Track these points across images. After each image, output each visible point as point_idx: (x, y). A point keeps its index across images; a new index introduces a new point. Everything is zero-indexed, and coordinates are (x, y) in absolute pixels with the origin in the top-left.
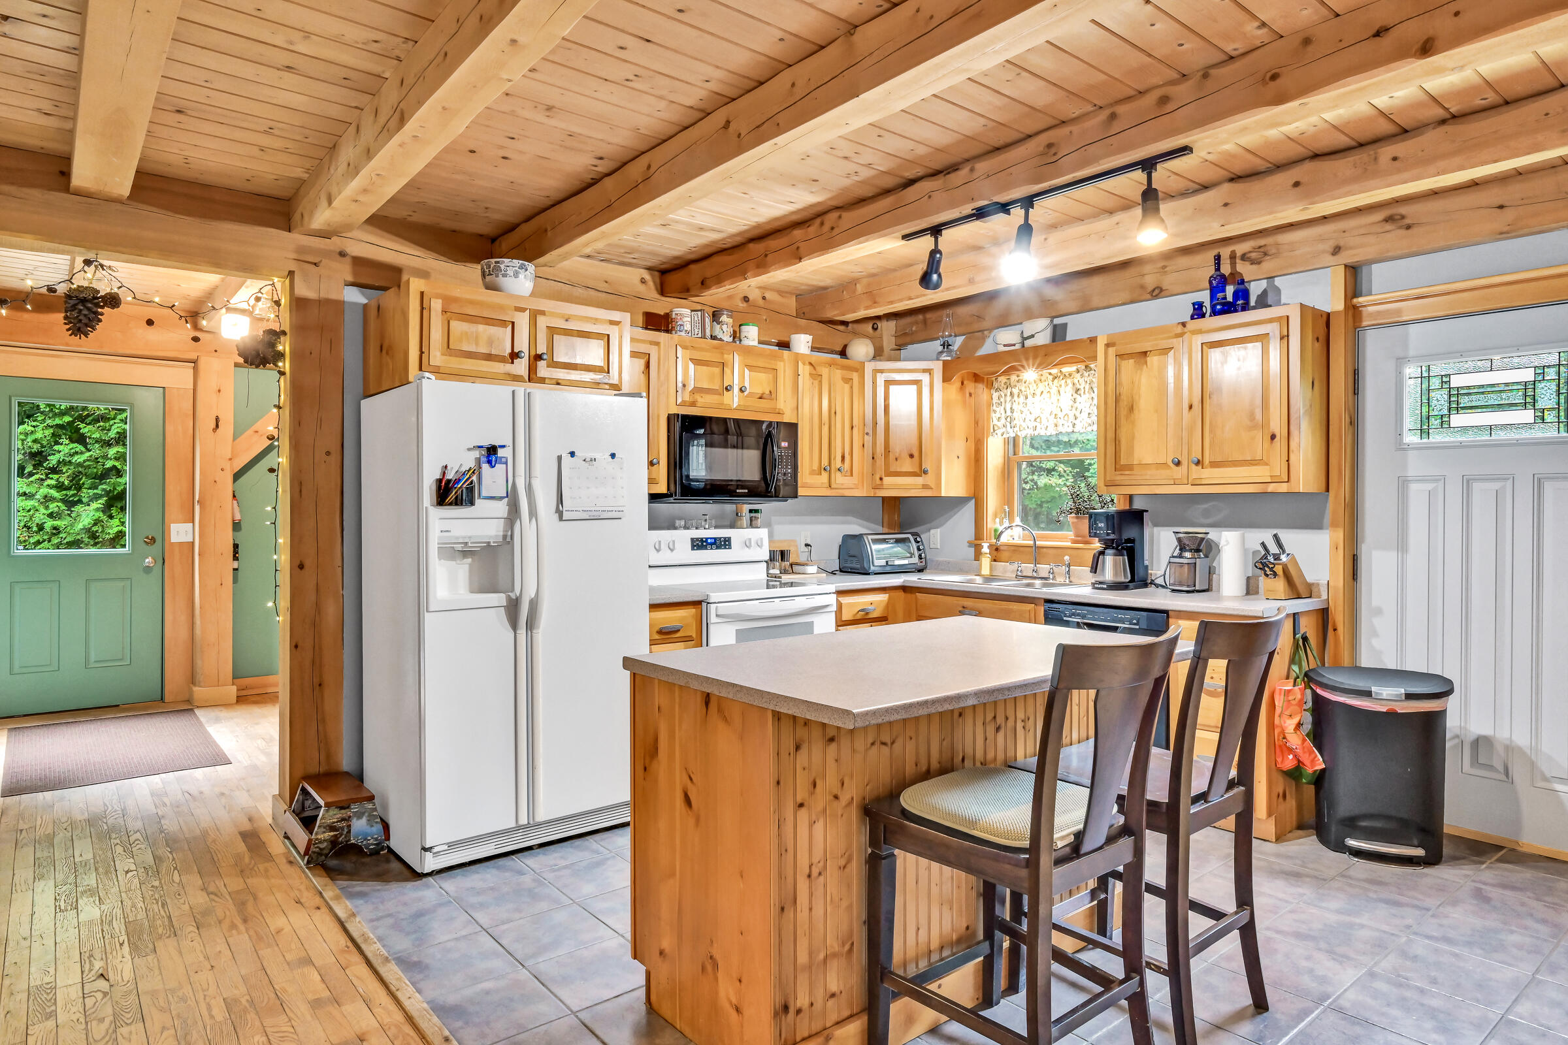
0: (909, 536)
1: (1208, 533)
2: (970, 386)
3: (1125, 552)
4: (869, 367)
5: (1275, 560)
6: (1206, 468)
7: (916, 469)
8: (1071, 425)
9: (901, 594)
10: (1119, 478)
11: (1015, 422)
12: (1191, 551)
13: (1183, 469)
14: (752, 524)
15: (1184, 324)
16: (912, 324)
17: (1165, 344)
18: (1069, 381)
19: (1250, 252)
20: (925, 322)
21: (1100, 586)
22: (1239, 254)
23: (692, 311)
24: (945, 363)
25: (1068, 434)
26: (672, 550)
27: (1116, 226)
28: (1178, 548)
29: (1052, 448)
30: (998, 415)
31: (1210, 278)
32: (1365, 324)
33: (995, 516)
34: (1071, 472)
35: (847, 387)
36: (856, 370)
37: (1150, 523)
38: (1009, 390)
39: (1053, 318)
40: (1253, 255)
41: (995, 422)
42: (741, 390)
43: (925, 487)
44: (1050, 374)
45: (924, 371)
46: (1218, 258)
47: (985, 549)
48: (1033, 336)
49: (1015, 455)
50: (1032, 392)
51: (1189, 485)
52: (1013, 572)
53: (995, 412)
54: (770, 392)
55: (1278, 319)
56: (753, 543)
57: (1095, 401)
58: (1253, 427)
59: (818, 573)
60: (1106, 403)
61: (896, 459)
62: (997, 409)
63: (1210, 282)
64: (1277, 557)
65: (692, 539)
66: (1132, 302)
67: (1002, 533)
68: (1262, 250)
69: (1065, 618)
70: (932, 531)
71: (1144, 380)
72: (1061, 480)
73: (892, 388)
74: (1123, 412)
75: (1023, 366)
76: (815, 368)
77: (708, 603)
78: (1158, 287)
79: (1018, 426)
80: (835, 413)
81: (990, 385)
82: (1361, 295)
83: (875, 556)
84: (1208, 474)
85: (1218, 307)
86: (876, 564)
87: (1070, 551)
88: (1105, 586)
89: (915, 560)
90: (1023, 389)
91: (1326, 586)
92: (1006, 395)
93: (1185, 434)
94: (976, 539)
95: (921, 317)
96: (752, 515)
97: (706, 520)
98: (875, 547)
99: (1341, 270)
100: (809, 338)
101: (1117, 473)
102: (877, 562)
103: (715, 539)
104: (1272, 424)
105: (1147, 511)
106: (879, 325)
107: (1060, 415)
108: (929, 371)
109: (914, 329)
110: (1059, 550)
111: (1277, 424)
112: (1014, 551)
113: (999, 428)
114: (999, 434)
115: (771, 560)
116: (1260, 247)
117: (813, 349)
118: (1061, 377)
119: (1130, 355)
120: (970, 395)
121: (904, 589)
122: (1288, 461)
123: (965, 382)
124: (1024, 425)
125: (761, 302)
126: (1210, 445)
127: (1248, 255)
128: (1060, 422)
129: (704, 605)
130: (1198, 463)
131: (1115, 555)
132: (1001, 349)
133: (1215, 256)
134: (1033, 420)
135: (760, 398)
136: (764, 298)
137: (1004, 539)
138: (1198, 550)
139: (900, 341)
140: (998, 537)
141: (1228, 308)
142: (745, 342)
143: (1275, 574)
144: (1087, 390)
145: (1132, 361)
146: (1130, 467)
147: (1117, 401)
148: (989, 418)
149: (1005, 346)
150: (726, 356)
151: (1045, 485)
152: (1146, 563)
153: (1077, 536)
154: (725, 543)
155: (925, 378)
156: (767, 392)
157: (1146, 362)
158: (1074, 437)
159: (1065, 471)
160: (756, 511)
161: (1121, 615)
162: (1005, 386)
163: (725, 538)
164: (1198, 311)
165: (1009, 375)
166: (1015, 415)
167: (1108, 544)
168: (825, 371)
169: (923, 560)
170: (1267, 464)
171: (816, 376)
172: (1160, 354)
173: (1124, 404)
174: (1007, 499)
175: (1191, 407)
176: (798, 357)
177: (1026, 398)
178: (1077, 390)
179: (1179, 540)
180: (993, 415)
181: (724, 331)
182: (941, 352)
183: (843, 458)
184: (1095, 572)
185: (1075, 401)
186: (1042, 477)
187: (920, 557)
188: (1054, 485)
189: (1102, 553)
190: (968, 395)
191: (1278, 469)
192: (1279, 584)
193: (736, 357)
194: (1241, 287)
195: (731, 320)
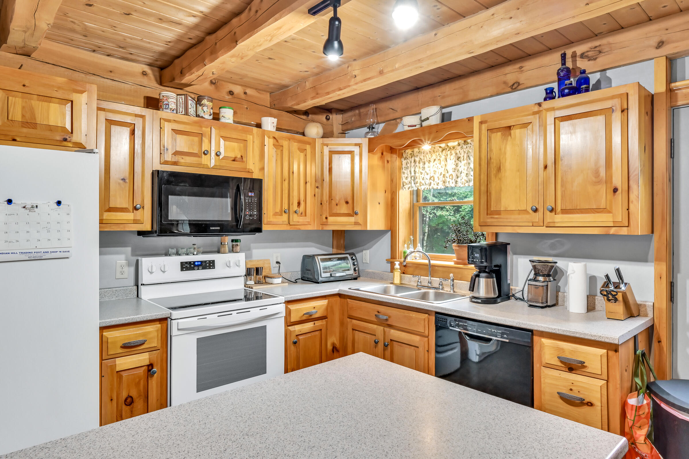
0: (348, 256)
1: (556, 263)
2: (388, 156)
3: (494, 275)
4: (319, 143)
5: (616, 288)
6: (558, 214)
7: (350, 212)
8: (454, 183)
9: (338, 298)
10: (489, 220)
11: (416, 180)
12: (543, 276)
13: (540, 214)
14: (232, 250)
15: (540, 105)
16: (352, 116)
17: (526, 120)
18: (453, 152)
19: (588, 51)
20: (360, 114)
21: (476, 300)
22: (578, 53)
23: (178, 95)
24: (370, 139)
25: (452, 188)
26: (164, 272)
27: (492, 17)
28: (533, 272)
29: (443, 197)
30: (406, 175)
31: (558, 70)
32: (680, 103)
33: (404, 242)
34: (452, 209)
35: (302, 155)
36: (309, 144)
37: (511, 253)
38: (413, 159)
39: (442, 108)
40: (590, 54)
41: (404, 180)
42: (217, 155)
43: (356, 223)
44: (440, 147)
45: (356, 145)
46: (564, 57)
47: (397, 266)
48: (428, 119)
49: (417, 202)
50: (428, 159)
51: (544, 227)
52: (415, 281)
53: (404, 173)
54: (242, 156)
55: (620, 96)
56: (232, 264)
57: (472, 165)
58: (599, 182)
59: (283, 282)
60: (480, 165)
61: (337, 205)
62: (406, 172)
63: (558, 74)
64: (617, 286)
65: (182, 263)
66: (498, 94)
67: (408, 255)
68: (597, 49)
69: (451, 328)
70: (364, 252)
71: (509, 148)
72: (448, 213)
73: (335, 157)
74: (493, 171)
75: (421, 140)
76: (277, 141)
77: (172, 320)
78: (516, 83)
79: (419, 182)
80: (293, 173)
81: (401, 156)
82: (676, 81)
83: (322, 271)
84: (559, 219)
85: (566, 91)
86: (323, 276)
87: (453, 270)
88: (480, 301)
89: (351, 272)
90: (422, 158)
91: (652, 307)
92: (411, 162)
93: (541, 187)
94: (391, 259)
95: (357, 111)
96: (234, 243)
97: (194, 248)
98: (323, 264)
99: (663, 62)
100: (275, 120)
101: (488, 216)
102: (324, 275)
103: (201, 262)
104: (614, 179)
105: (509, 244)
106: (331, 116)
107: (447, 175)
108: (359, 145)
109: (353, 119)
110: (447, 269)
111: (618, 180)
112: (416, 267)
113: (407, 184)
114: (407, 188)
115: (248, 275)
116: (596, 47)
117: (278, 129)
118: (448, 149)
119: (498, 129)
120: (388, 162)
121: (339, 295)
122: (628, 209)
123: (384, 153)
124: (423, 182)
125: (243, 96)
126: (562, 197)
127: (586, 54)
128: (448, 180)
129: (169, 320)
130: (552, 210)
131: (487, 277)
132: (407, 128)
133: (561, 55)
134: (428, 178)
135: (234, 160)
136: (245, 93)
137: (409, 259)
138: (549, 275)
139: (345, 127)
140: (405, 258)
141: (575, 91)
142: (223, 120)
143: (616, 300)
144: (465, 158)
145: (499, 134)
146: (498, 213)
147: (488, 163)
148: (400, 177)
149: (409, 126)
150: (204, 129)
151: (440, 215)
152: (509, 282)
153: (458, 259)
154: (210, 265)
155: (356, 150)
156: (239, 156)
157: (510, 135)
158: (455, 191)
159: (450, 208)
160: (236, 241)
161: (493, 329)
162: (411, 156)
163: (210, 261)
164: (550, 95)
165: (413, 148)
166: (417, 175)
167: (482, 270)
168: (285, 143)
169: (357, 272)
170: (609, 212)
171: (278, 146)
172: (521, 128)
173: (494, 166)
174: (412, 232)
175: (546, 167)
176: (264, 133)
177: (425, 164)
178: (459, 158)
179: (534, 267)
180: (403, 175)
181: (206, 112)
182: (368, 133)
183: (299, 204)
184: (473, 291)
185: (457, 165)
186: (439, 211)
187: (355, 270)
188: (444, 215)
189: (477, 276)
190: (386, 162)
191: (620, 216)
192: (619, 308)
193: (213, 130)
194: (584, 75)
195: (212, 104)
